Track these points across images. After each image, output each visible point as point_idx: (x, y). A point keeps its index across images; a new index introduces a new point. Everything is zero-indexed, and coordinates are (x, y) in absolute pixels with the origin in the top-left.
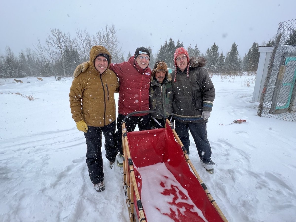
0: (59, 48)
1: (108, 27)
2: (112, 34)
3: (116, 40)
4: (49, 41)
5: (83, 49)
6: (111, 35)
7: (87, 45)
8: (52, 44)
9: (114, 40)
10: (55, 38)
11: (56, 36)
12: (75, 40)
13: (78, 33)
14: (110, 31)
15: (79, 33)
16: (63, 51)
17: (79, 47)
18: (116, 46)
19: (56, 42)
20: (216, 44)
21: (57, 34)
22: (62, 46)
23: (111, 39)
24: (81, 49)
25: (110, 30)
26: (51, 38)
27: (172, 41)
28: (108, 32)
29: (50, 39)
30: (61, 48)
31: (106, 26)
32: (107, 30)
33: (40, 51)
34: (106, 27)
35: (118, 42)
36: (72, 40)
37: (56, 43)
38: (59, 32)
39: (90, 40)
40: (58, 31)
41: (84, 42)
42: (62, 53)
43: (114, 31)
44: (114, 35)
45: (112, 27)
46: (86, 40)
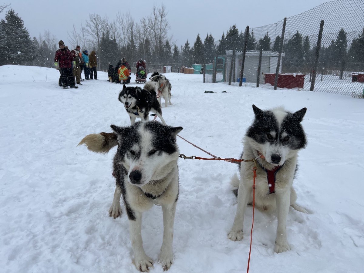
0: (96, 36)
1: (156, 9)
2: (162, 18)
3: (167, 25)
4: (87, 28)
5: (122, 36)
6: (160, 19)
7: (128, 32)
8: (89, 32)
9: (163, 24)
10: (94, 25)
11: (95, 22)
12: (114, 25)
13: (118, 17)
14: (158, 14)
15: (120, 17)
16: (100, 39)
17: (118, 33)
18: (166, 33)
19: (94, 29)
21: (95, 19)
22: (100, 33)
23: (159, 23)
24: (120, 36)
25: (160, 13)
26: (89, 25)
28: (156, 15)
29: (87, 26)
30: (98, 37)
31: (154, 7)
32: (155, 12)
33: (75, 40)
34: (154, 9)
35: (168, 28)
36: (109, 24)
37: (93, 31)
38: (98, 18)
39: (133, 26)
40: (97, 16)
41: (125, 29)
42: (99, 42)
43: (164, 13)
44: (164, 19)
45: (162, 8)
46: (128, 26)
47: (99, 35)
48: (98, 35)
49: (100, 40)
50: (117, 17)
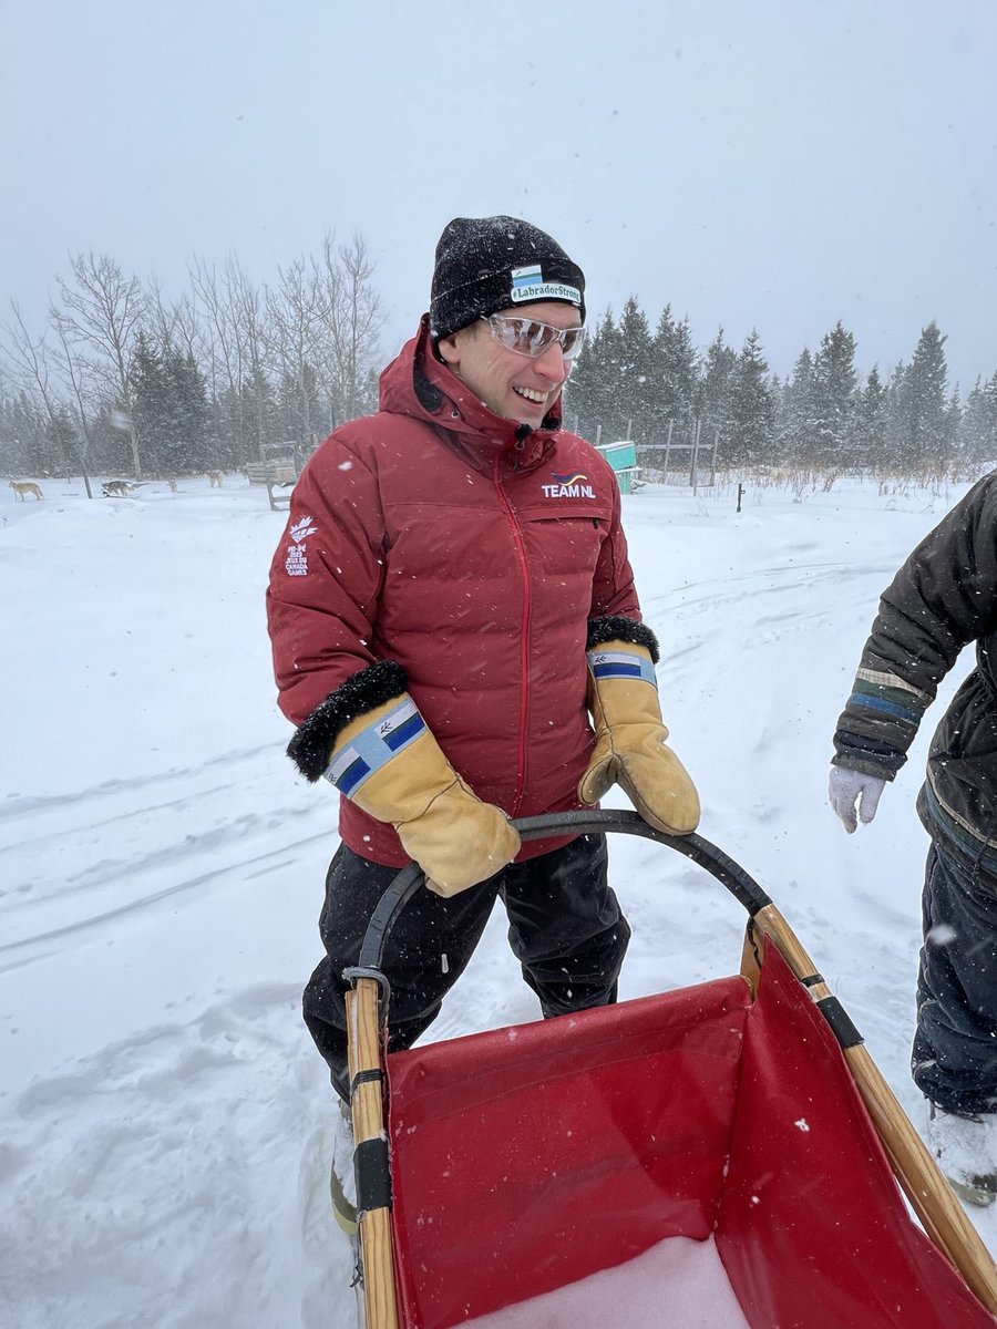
0: (109, 345)
1: (334, 245)
2: (355, 282)
3: (374, 309)
4: (65, 311)
5: (219, 352)
6: (349, 284)
7: (237, 330)
8: (76, 326)
9: (363, 307)
10: (92, 298)
11: (97, 286)
12: (185, 310)
13: (196, 273)
14: (343, 267)
15: (203, 274)
16: (127, 358)
17: (203, 341)
18: (374, 338)
19: (97, 315)
20: (847, 329)
21: (98, 278)
22: (124, 334)
23: (349, 301)
24: (211, 351)
25: (347, 262)
26: (73, 297)
27: (638, 311)
28: (335, 271)
29: (69, 302)
30: (117, 346)
31: (327, 240)
32: (332, 260)
33: (24, 361)
34: (328, 248)
35: (380, 320)
36: (168, 309)
37: (92, 322)
38: (109, 271)
39: (252, 310)
40: (105, 262)
41: (227, 320)
42: (125, 367)
43: (363, 264)
44: (364, 283)
45: (354, 248)
46: (235, 310)
47: (121, 344)
48: (117, 342)
49: (125, 360)
50: (191, 274)
